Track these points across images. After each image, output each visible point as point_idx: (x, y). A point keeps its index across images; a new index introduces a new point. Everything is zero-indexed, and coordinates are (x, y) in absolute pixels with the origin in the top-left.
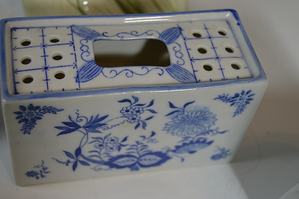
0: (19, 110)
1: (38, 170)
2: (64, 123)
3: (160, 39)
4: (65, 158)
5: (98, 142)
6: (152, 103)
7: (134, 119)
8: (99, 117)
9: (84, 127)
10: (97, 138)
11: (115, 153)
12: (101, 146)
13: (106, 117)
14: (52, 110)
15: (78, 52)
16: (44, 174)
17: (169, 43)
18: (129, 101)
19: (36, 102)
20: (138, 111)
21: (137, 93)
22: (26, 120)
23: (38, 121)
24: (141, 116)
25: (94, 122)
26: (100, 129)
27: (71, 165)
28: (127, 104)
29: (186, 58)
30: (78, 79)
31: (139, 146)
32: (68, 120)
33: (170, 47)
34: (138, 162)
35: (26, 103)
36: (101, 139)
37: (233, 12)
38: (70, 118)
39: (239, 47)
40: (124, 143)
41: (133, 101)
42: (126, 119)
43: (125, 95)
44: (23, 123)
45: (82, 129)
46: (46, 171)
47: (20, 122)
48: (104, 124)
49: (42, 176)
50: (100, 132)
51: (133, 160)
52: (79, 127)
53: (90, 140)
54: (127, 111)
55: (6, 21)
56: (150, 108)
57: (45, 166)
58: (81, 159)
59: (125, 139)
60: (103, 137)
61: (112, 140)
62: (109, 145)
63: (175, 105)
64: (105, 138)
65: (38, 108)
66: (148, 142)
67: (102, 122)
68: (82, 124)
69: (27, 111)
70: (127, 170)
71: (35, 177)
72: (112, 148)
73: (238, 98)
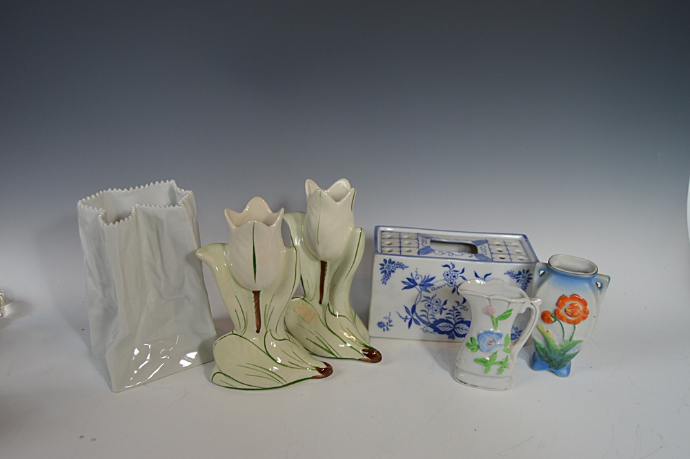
0: (383, 263)
1: (385, 321)
2: (408, 279)
3: (473, 244)
4: (404, 314)
5: (426, 302)
6: (463, 271)
7: (452, 283)
8: (430, 278)
9: (420, 285)
10: (427, 297)
11: (438, 316)
12: (429, 306)
13: (434, 278)
14: (401, 266)
15: (420, 243)
16: (389, 327)
17: (479, 245)
18: (449, 266)
19: (394, 258)
20: (454, 277)
21: (453, 261)
22: (385, 272)
23: (392, 274)
24: (456, 281)
25: (426, 281)
26: (429, 289)
27: (408, 321)
28: (447, 269)
29: (488, 252)
30: (419, 253)
31: (455, 311)
32: (410, 277)
33: (478, 247)
34: (453, 330)
35: (387, 258)
36: (429, 299)
37: (525, 236)
38: (412, 275)
39: (525, 251)
40: (444, 307)
41: (451, 267)
42: (446, 282)
43: (448, 262)
44: (383, 274)
45: (418, 287)
46: (391, 324)
47: (382, 273)
48: (432, 285)
49: (388, 329)
50: (429, 292)
51: (450, 327)
52: (416, 284)
53: (423, 299)
54: (448, 275)
55: (379, 226)
56: (462, 275)
57: (391, 319)
58: (415, 317)
59: (445, 303)
60: (431, 297)
61: (437, 302)
62: (434, 306)
63: (479, 275)
64: (432, 298)
65: (394, 262)
66: (461, 308)
67: (431, 282)
68: (418, 282)
69: (388, 264)
70: (446, 336)
71: (382, 329)
72: (436, 310)
73: (521, 276)
